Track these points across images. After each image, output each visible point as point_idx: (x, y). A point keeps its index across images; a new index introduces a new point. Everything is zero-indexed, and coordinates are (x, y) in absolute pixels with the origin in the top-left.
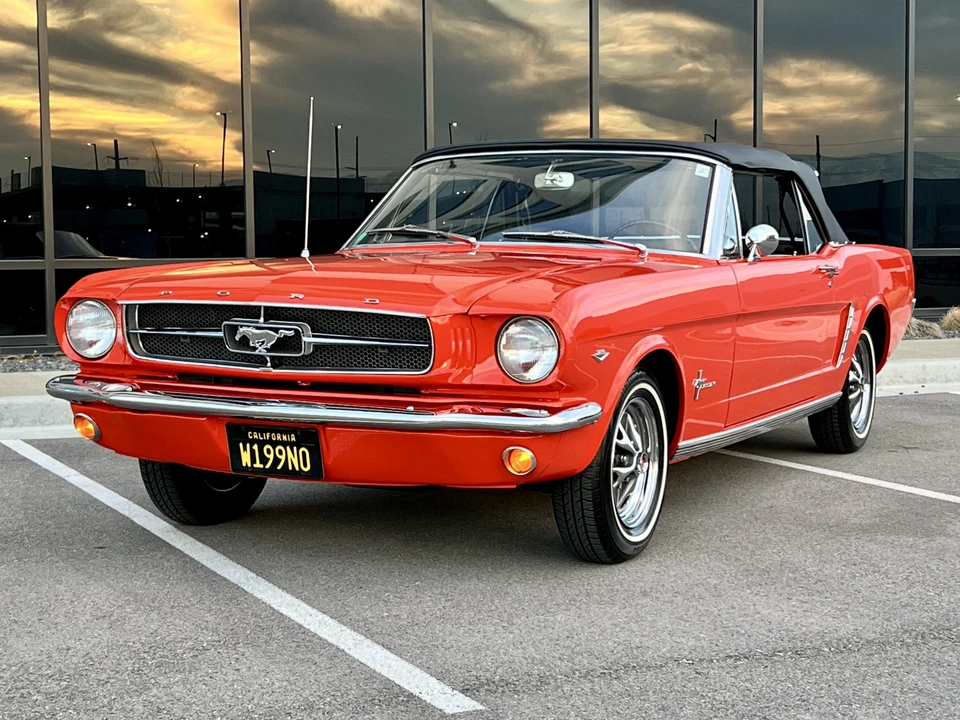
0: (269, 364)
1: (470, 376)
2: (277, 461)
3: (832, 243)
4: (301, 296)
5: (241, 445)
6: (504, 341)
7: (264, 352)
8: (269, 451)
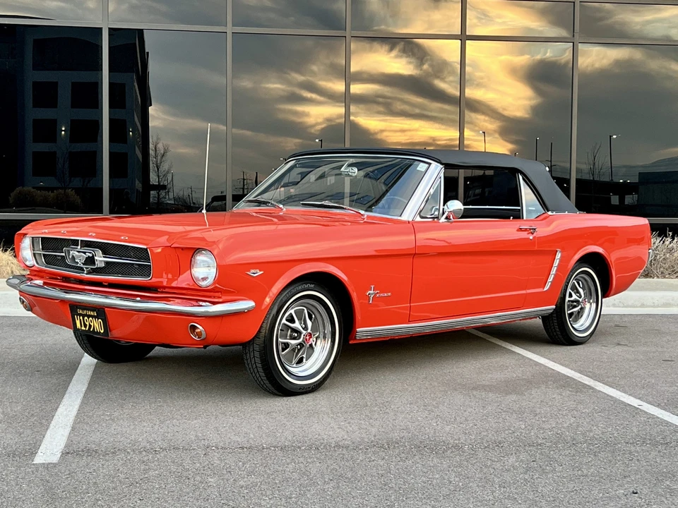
0: (85, 272)
1: (176, 282)
2: (90, 326)
3: (550, 213)
4: (94, 235)
5: (76, 316)
6: (194, 263)
8: (87, 321)
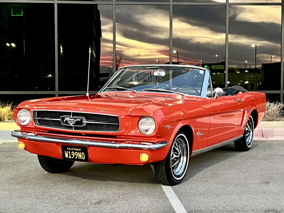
0: (73, 129)
1: (130, 133)
2: (75, 156)
4: (83, 109)
5: (65, 151)
6: (140, 123)
7: (72, 125)
8: (73, 153)
